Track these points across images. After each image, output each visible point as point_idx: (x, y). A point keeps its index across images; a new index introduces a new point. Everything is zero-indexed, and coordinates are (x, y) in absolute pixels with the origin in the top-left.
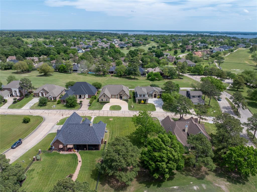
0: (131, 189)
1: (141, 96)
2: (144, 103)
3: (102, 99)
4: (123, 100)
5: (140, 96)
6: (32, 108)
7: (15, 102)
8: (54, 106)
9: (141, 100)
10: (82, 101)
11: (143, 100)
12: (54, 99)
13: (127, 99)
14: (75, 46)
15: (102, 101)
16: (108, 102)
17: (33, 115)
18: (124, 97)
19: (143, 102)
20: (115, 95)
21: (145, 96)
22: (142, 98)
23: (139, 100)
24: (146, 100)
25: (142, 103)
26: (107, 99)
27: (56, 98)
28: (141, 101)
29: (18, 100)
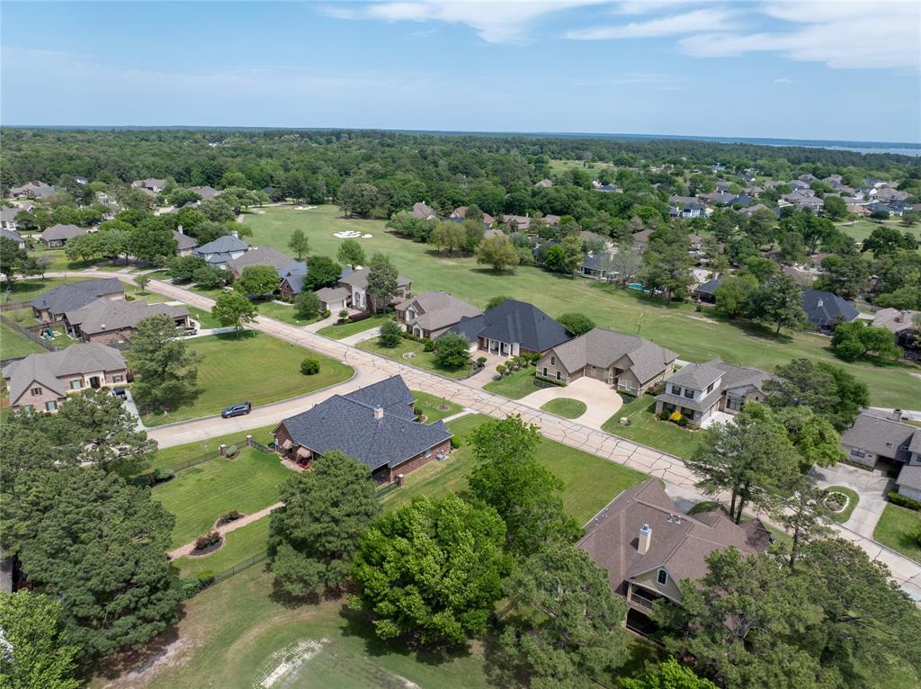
0: (304, 615)
1: (679, 393)
2: (682, 423)
3: (545, 370)
4: (618, 392)
5: (674, 391)
6: (360, 347)
7: (341, 322)
8: (411, 354)
9: (675, 406)
10: (485, 360)
11: (683, 409)
12: (424, 336)
13: (632, 393)
14: (693, 195)
15: (545, 374)
16: (559, 385)
17: (344, 363)
18: (625, 384)
19: (677, 416)
20: (601, 369)
21: (692, 396)
22: (681, 401)
23: (665, 404)
24: (693, 411)
25: (672, 421)
26: (559, 373)
27: (429, 332)
28: (672, 411)
29: (350, 318)
